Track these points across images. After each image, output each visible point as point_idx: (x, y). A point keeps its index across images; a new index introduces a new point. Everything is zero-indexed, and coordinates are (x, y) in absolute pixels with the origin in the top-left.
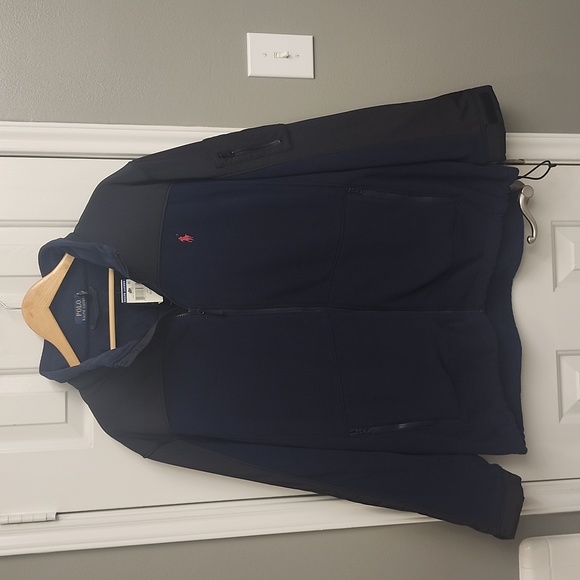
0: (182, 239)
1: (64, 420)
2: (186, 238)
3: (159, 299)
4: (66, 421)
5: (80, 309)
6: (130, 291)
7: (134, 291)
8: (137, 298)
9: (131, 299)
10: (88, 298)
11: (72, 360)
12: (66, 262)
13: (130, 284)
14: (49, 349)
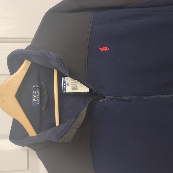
0: (101, 49)
1: (26, 168)
2: (105, 49)
3: (87, 90)
4: (28, 169)
5: (36, 96)
6: (68, 85)
7: (70, 84)
8: (72, 89)
9: (69, 89)
10: (41, 89)
11: (31, 132)
12: (25, 65)
13: (68, 80)
14: (16, 124)
